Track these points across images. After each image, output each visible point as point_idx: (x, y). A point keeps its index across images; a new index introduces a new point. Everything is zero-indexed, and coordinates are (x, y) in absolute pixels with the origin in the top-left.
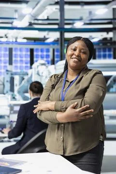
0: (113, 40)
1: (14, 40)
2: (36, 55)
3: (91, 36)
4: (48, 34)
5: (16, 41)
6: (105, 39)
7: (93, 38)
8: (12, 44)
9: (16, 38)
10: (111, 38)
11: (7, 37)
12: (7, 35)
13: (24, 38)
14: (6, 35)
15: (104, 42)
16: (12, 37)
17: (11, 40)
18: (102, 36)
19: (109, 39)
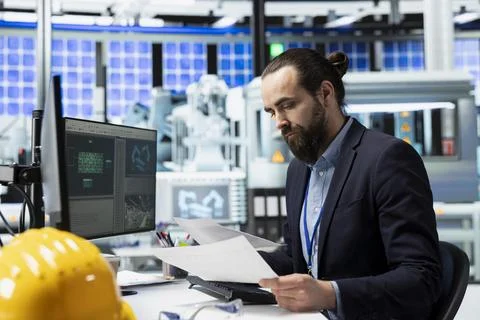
0: (391, 21)
1: (132, 22)
2: (169, 61)
3: (332, 12)
4: (220, 7)
5: (137, 25)
6: (369, 19)
7: (339, 17)
8: (126, 31)
9: (137, 17)
10: (385, 17)
11: (112, 15)
12: (113, 10)
13: (158, 17)
14: (109, 9)
15: (369, 25)
16: (127, 13)
17: (123, 23)
18: (361, 10)
19: (378, 18)
